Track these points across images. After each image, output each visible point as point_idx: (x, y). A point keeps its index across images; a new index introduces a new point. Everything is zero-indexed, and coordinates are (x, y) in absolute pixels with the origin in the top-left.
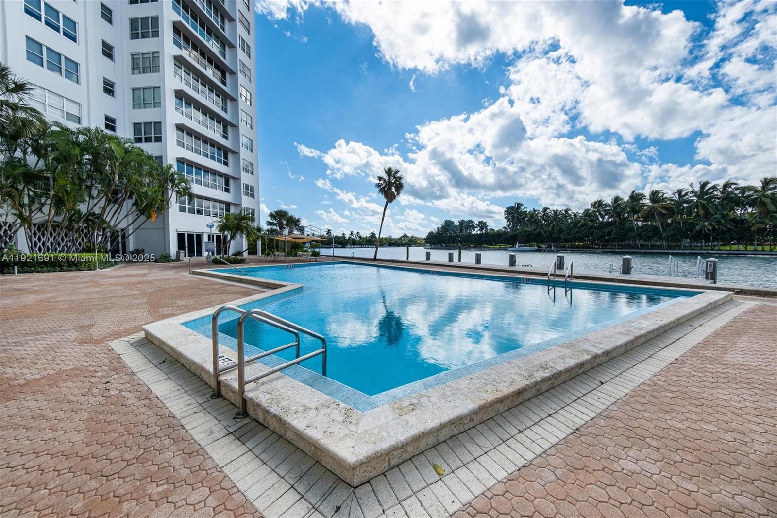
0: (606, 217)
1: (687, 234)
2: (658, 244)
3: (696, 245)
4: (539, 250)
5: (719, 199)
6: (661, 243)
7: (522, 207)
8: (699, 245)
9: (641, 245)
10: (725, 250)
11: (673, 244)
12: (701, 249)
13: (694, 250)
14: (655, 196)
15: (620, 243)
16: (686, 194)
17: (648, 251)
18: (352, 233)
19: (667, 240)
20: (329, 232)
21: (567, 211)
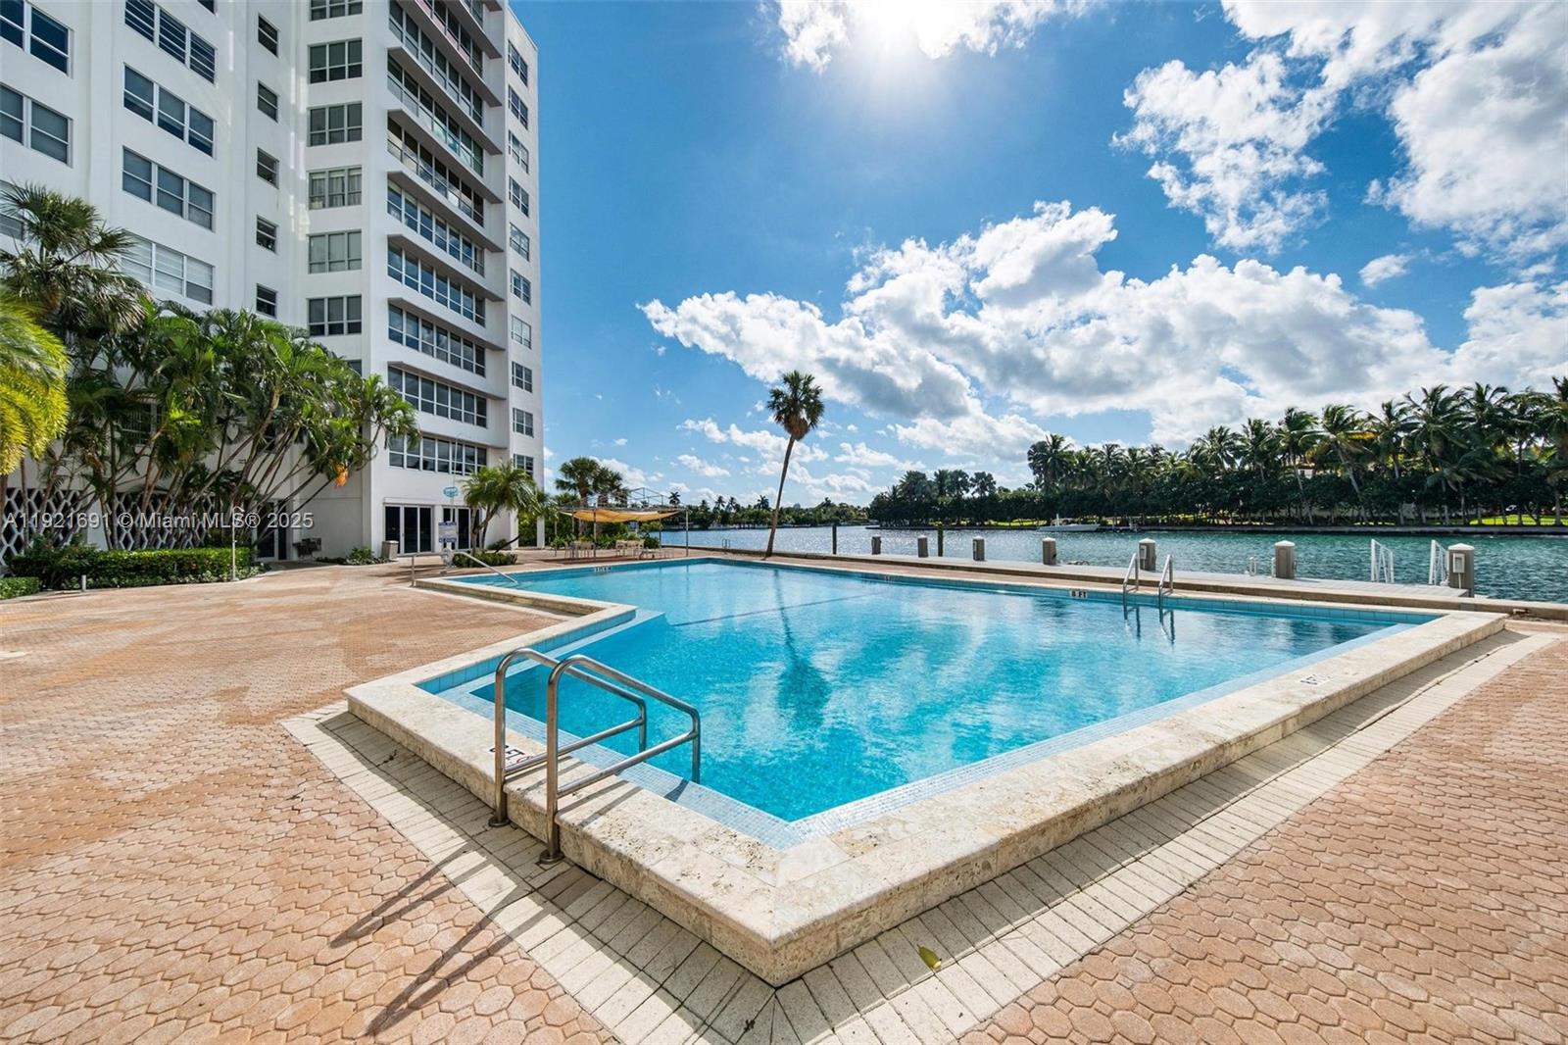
0: (1238, 462)
1: (1410, 494)
2: (1349, 514)
3: (1430, 515)
4: (1103, 530)
5: (1471, 420)
6: (1356, 513)
7: (1063, 445)
8: (1438, 515)
9: (1315, 518)
10: (1495, 526)
11: (1383, 515)
12: (1442, 525)
13: (1427, 525)
14: (1336, 419)
15: (1270, 515)
16: (1402, 411)
17: (1329, 529)
18: (720, 500)
19: (1368, 507)
20: (675, 498)
21: (1155, 450)
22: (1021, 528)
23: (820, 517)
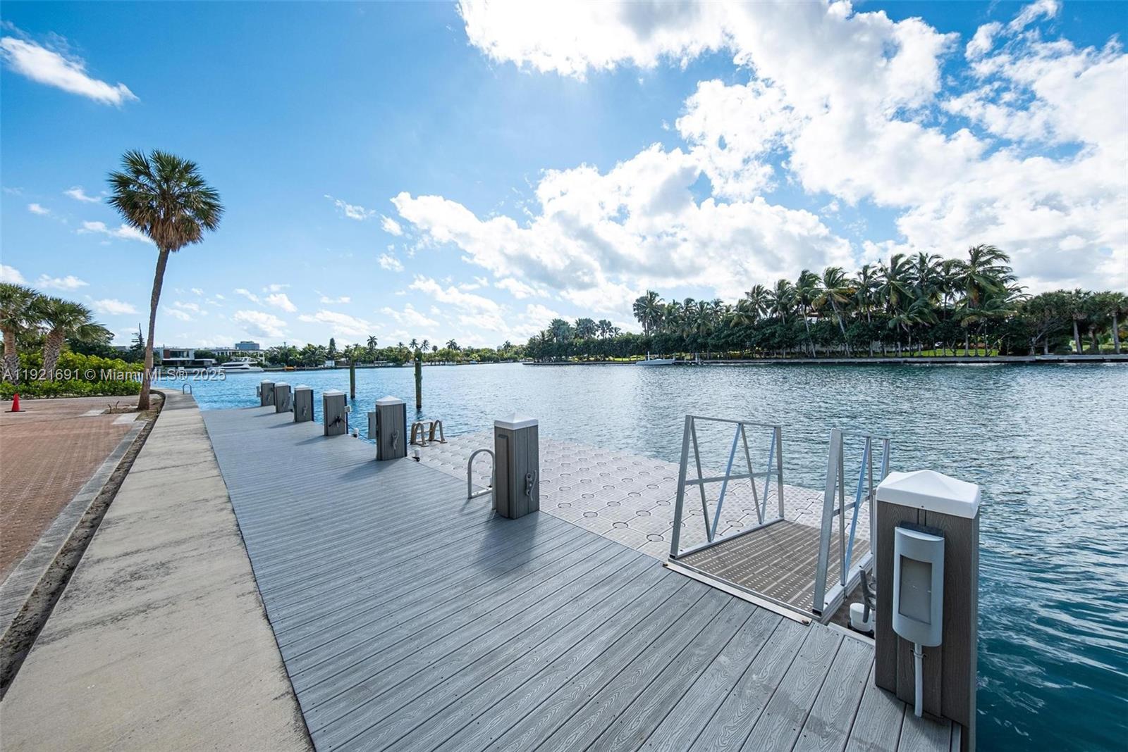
0: (769, 311)
1: (877, 334)
2: (839, 349)
3: (890, 350)
4: (679, 364)
5: (917, 279)
6: (843, 349)
7: (657, 299)
8: (894, 349)
9: (817, 353)
10: (928, 357)
11: (860, 350)
12: (896, 356)
13: (887, 357)
14: (832, 277)
15: (789, 351)
16: (874, 273)
17: (825, 361)
19: (851, 344)
20: (372, 341)
21: (717, 304)
22: (629, 363)
23: (502, 355)
